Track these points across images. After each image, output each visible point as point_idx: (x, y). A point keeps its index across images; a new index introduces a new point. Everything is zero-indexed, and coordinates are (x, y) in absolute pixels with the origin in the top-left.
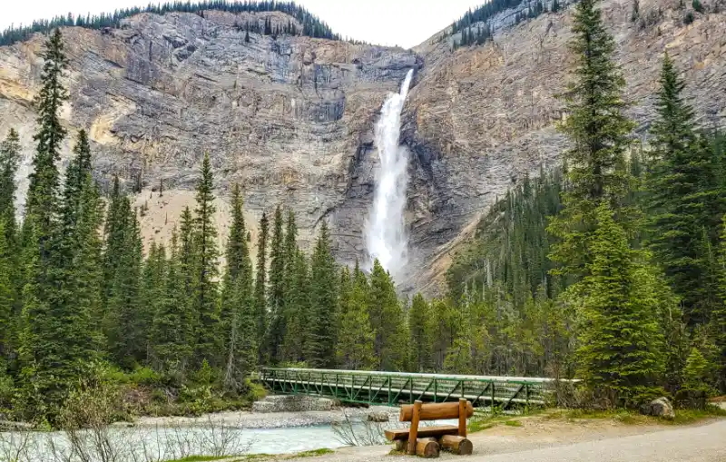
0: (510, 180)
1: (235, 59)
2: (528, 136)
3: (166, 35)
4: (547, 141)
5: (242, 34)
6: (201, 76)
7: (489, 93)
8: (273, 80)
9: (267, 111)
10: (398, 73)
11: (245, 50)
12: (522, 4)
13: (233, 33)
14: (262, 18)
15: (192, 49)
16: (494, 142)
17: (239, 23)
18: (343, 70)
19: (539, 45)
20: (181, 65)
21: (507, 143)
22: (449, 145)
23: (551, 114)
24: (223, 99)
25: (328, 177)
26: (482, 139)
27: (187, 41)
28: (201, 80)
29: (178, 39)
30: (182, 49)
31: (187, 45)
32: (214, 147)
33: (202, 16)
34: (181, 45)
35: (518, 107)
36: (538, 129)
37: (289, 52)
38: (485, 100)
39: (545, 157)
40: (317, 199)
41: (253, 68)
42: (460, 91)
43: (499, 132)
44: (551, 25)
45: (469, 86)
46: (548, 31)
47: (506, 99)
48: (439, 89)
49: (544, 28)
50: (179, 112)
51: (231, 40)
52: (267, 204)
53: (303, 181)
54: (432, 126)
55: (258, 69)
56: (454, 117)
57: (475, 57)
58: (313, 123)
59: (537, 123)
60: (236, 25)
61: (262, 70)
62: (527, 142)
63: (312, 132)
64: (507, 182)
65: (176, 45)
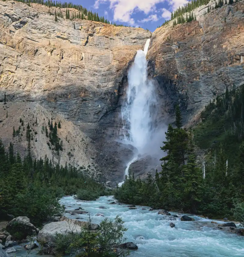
0: (212, 94)
1: (49, 30)
2: (222, 69)
3: (7, 13)
4: (233, 72)
5: (53, 17)
6: (29, 39)
7: (195, 48)
8: (71, 42)
9: (68, 58)
10: (141, 41)
11: (55, 25)
12: (210, 2)
13: (47, 16)
14: (64, 11)
15: (24, 23)
16: (201, 74)
17: (51, 11)
18: (111, 39)
19: (224, 21)
20: (17, 32)
21: (209, 74)
22: (176, 75)
23: (234, 57)
24: (42, 51)
25: (105, 94)
26: (194, 72)
27: (20, 18)
28: (29, 41)
29: (15, 17)
30: (17, 22)
31: (20, 20)
32: (38, 78)
33: (29, 5)
34: (17, 20)
35: (214, 54)
36: (227, 65)
37: (80, 28)
38: (193, 52)
39: (233, 80)
40: (100, 106)
41: (59, 35)
42: (179, 47)
43: (203, 68)
44: (230, 10)
45: (184, 45)
46: (229, 14)
47: (207, 50)
48: (167, 46)
49: (226, 12)
50: (16, 57)
51: (46, 19)
52: (70, 109)
53: (91, 96)
54: (165, 65)
55: (62, 36)
56: (177, 61)
57: (187, 29)
58: (95, 66)
59: (227, 62)
60: (49, 12)
61: (65, 37)
62: (221, 73)
63: (95, 71)
64: (211, 95)
65: (14, 20)
